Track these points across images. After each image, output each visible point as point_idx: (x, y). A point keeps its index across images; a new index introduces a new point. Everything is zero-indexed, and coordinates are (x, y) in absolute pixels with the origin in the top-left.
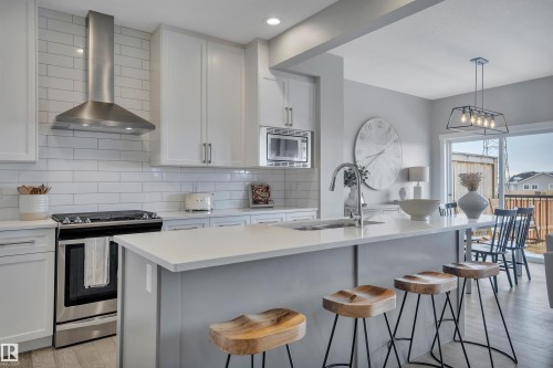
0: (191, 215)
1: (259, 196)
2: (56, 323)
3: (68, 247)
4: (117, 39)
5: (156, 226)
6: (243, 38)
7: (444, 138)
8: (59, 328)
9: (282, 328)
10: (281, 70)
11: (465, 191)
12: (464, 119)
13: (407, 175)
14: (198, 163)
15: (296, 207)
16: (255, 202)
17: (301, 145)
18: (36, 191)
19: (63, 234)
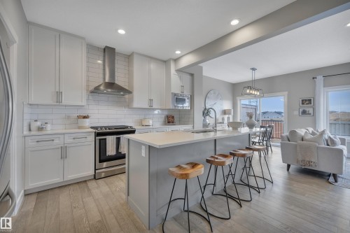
0: (145, 127)
1: (170, 120)
2: (95, 170)
3: (100, 139)
4: (117, 58)
5: (133, 132)
6: (165, 58)
7: (238, 98)
8: (97, 171)
9: (196, 169)
10: (179, 71)
11: (249, 119)
12: (248, 91)
13: (225, 112)
14: (147, 107)
15: (184, 124)
16: (169, 122)
17: (187, 100)
18: (85, 117)
19: (98, 134)
